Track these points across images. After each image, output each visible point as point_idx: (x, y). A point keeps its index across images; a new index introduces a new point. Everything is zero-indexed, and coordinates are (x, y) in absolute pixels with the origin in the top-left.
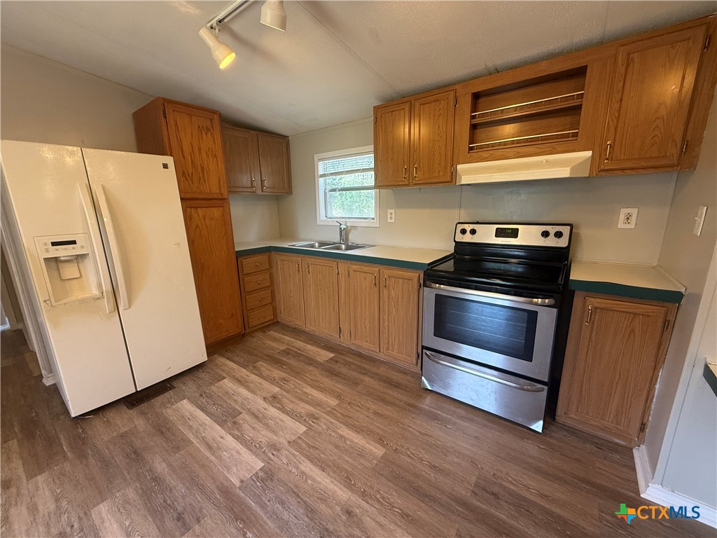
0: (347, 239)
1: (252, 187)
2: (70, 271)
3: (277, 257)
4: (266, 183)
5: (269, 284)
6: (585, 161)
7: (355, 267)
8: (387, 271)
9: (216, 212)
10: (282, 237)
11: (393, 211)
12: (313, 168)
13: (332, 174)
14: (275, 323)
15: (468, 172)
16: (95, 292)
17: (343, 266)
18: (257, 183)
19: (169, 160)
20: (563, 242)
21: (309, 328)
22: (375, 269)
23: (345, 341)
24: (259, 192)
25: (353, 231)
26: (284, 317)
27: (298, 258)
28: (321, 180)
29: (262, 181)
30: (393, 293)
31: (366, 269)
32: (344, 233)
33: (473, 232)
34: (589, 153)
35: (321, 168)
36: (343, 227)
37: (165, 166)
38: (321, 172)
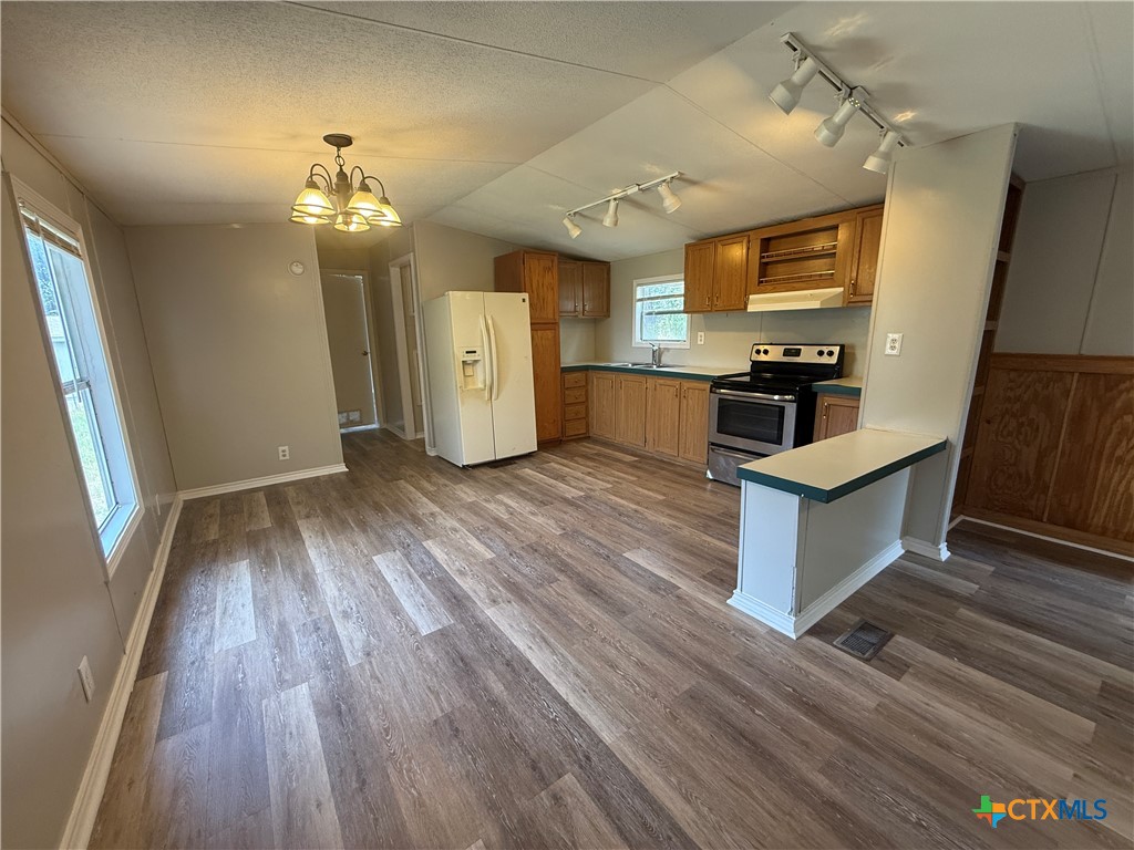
0: (660, 361)
1: (575, 311)
2: (469, 371)
3: (594, 376)
4: (587, 308)
5: (584, 400)
6: (839, 294)
7: (662, 382)
8: (686, 384)
9: (550, 334)
10: (596, 358)
11: (703, 334)
12: (632, 293)
13: (649, 299)
14: (586, 438)
15: (756, 302)
16: (481, 386)
17: (651, 381)
18: (580, 308)
19: (526, 296)
20: (833, 360)
21: (618, 440)
22: (677, 382)
23: (650, 449)
24: (581, 316)
25: (665, 353)
26: (595, 431)
27: (613, 376)
28: (639, 304)
29: (584, 306)
30: (690, 401)
31: (669, 382)
32: (657, 355)
33: (766, 352)
34: (842, 289)
35: (639, 293)
36: (655, 348)
37: (524, 300)
38: (639, 297)
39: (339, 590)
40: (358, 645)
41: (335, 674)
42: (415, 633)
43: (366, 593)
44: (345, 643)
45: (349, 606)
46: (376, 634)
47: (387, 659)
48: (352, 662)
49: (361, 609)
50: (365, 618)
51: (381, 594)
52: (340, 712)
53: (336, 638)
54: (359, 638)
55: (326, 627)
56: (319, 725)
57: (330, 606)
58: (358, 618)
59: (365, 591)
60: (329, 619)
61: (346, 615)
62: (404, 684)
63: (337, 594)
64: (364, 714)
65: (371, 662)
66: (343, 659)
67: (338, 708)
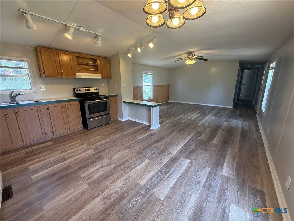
39: (191, 195)
40: (204, 171)
41: (214, 170)
42: (191, 162)
43: (186, 184)
44: (207, 174)
45: (195, 185)
46: (198, 170)
47: (202, 163)
48: (209, 169)
49: (193, 180)
50: (195, 176)
51: (183, 179)
52: (218, 163)
53: (207, 178)
54: (202, 173)
55: (207, 184)
56: (224, 165)
57: (199, 191)
58: (197, 178)
59: (185, 185)
60: (204, 186)
61: (199, 182)
62: (204, 157)
63: (193, 195)
64: (215, 160)
65: (205, 166)
66: (210, 171)
67: (218, 164)
